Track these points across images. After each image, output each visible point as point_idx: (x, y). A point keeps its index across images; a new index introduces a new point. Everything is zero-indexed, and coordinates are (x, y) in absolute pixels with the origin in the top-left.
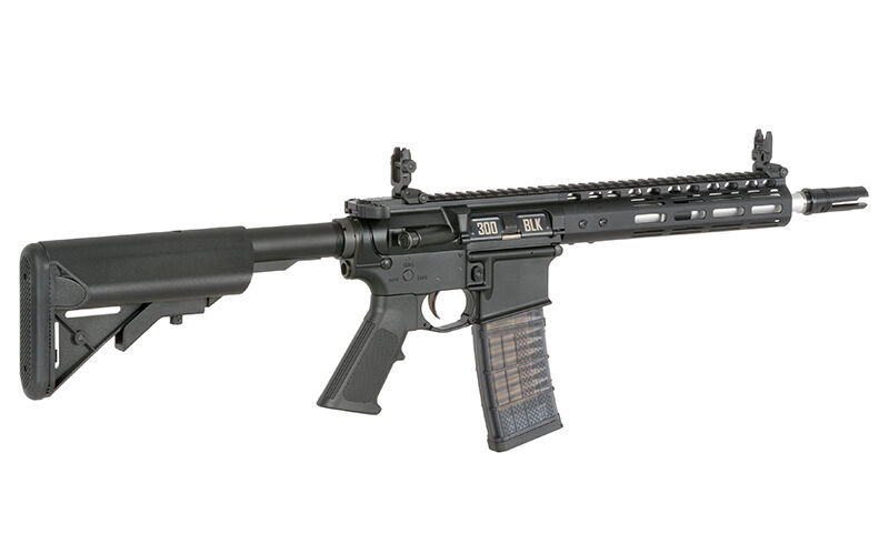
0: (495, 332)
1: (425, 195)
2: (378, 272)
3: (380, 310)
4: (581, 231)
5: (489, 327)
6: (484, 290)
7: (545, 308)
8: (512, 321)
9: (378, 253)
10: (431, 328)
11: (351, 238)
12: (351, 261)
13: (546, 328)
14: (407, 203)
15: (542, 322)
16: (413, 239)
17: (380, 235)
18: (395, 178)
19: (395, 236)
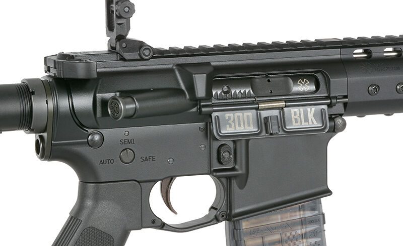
0: (253, 232)
1: (150, 48)
2: (84, 150)
3: (89, 203)
4: (370, 98)
5: (245, 225)
6: (235, 177)
7: (324, 201)
8: (277, 218)
9: (82, 126)
10: (163, 226)
11: (42, 105)
12: (45, 135)
13: (326, 226)
14: (123, 59)
15: (320, 219)
16: (127, 107)
17: (83, 102)
18: (110, 26)
19: (104, 103)
